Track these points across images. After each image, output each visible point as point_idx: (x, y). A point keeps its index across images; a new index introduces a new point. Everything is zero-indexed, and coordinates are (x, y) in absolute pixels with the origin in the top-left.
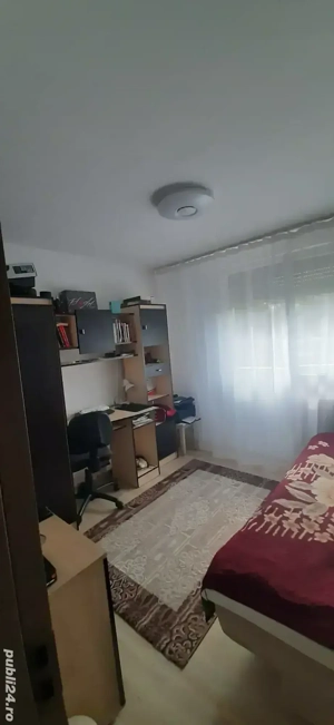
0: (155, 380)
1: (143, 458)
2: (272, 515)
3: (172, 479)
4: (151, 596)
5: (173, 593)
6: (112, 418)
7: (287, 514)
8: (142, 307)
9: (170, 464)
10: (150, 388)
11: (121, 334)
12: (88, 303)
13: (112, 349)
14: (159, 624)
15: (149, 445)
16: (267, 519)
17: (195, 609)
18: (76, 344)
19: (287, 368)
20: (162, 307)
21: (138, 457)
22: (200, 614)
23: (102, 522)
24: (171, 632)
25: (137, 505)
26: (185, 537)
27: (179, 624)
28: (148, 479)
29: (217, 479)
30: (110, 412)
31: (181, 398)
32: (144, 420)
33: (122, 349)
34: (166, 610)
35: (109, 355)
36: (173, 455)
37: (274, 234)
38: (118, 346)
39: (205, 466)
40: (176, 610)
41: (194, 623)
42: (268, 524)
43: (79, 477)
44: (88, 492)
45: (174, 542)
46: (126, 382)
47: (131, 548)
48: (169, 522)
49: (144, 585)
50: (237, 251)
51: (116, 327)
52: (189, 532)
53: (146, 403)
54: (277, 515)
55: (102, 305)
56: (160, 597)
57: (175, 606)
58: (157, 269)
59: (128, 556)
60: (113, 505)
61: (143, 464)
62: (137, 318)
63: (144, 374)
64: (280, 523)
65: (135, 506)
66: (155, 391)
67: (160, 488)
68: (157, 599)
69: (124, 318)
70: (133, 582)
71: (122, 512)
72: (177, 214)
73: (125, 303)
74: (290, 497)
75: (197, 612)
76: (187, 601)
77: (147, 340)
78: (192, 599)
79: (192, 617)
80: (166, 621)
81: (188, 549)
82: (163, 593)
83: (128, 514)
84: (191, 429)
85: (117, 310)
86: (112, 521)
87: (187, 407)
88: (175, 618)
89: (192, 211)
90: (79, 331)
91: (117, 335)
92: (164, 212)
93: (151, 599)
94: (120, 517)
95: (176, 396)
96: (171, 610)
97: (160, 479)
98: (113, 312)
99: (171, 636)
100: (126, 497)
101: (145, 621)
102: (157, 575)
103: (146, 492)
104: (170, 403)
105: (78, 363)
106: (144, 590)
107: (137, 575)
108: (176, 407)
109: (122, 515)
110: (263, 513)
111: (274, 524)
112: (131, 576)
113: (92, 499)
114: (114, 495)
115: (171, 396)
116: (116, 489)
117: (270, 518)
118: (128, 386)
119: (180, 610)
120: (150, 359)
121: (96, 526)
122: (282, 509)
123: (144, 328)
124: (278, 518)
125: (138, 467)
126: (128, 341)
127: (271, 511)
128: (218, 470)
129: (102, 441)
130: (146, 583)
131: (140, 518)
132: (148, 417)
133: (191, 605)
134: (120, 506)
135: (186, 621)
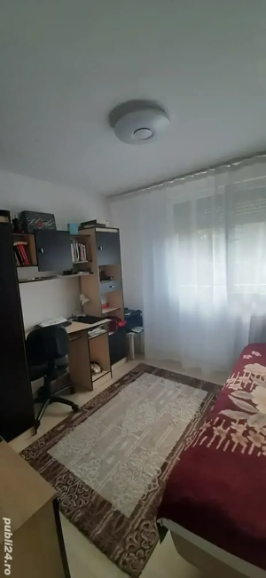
0: (108, 296)
1: (97, 363)
2: (220, 428)
3: (122, 382)
4: (105, 501)
5: (126, 498)
6: (69, 330)
7: (234, 425)
8: (98, 230)
9: (120, 369)
10: (103, 302)
11: (78, 254)
12: (47, 224)
13: (70, 267)
14: (113, 532)
15: (103, 352)
16: (216, 433)
17: (147, 515)
18: (35, 262)
19: (225, 287)
20: (115, 231)
21: (93, 362)
22: (151, 519)
23: (59, 425)
24: (125, 540)
25: (92, 408)
26: (136, 439)
27: (132, 532)
28: (101, 383)
29: (162, 382)
30: (67, 324)
31: (130, 311)
32: (98, 331)
33: (79, 267)
34: (119, 516)
35: (67, 273)
36: (124, 360)
37: (218, 166)
38: (76, 265)
39: (150, 370)
40: (128, 515)
41: (146, 530)
42: (218, 438)
43: (37, 384)
44: (46, 396)
45: (125, 444)
46: (82, 297)
47: (85, 451)
48: (120, 424)
49: (99, 491)
50: (183, 182)
51: (73, 247)
52: (139, 433)
53: (100, 316)
54: (225, 427)
55: (60, 226)
56: (113, 502)
57: (127, 513)
58: (112, 197)
59: (83, 460)
60: (69, 408)
61: (97, 370)
62: (93, 240)
63: (99, 290)
64: (229, 437)
65: (90, 408)
66: (108, 306)
67: (112, 390)
68: (110, 505)
69: (81, 240)
70: (87, 487)
71: (79, 414)
72: (133, 136)
73: (82, 226)
74: (234, 408)
75: (149, 517)
76: (139, 506)
77: (101, 260)
78: (144, 503)
79: (144, 523)
80: (119, 529)
81: (138, 450)
82: (115, 498)
83: (83, 417)
84: (139, 338)
85: (74, 231)
86: (68, 424)
87: (136, 318)
88: (128, 525)
89: (148, 133)
90: (38, 251)
91: (74, 255)
92: (121, 134)
93: (105, 505)
94: (76, 419)
95: (126, 309)
96: (124, 516)
97: (111, 382)
98: (71, 233)
99: (125, 544)
100: (82, 399)
101: (99, 530)
102: (110, 479)
103: (99, 395)
104: (121, 315)
105: (37, 280)
106: (98, 496)
107: (91, 480)
108: (126, 318)
109: (78, 417)
110: (212, 426)
111: (223, 437)
112: (85, 481)
113: (50, 403)
114: (70, 398)
115: (122, 310)
116: (73, 392)
117: (219, 431)
118: (84, 301)
119: (133, 515)
120: (105, 277)
121: (53, 430)
122: (229, 421)
123: (99, 248)
124: (227, 431)
125: (93, 372)
126: (84, 260)
127: (218, 423)
128: (161, 373)
129: (60, 352)
130: (99, 488)
131: (93, 421)
132: (103, 328)
133: (143, 511)
134: (75, 408)
135: (138, 529)
